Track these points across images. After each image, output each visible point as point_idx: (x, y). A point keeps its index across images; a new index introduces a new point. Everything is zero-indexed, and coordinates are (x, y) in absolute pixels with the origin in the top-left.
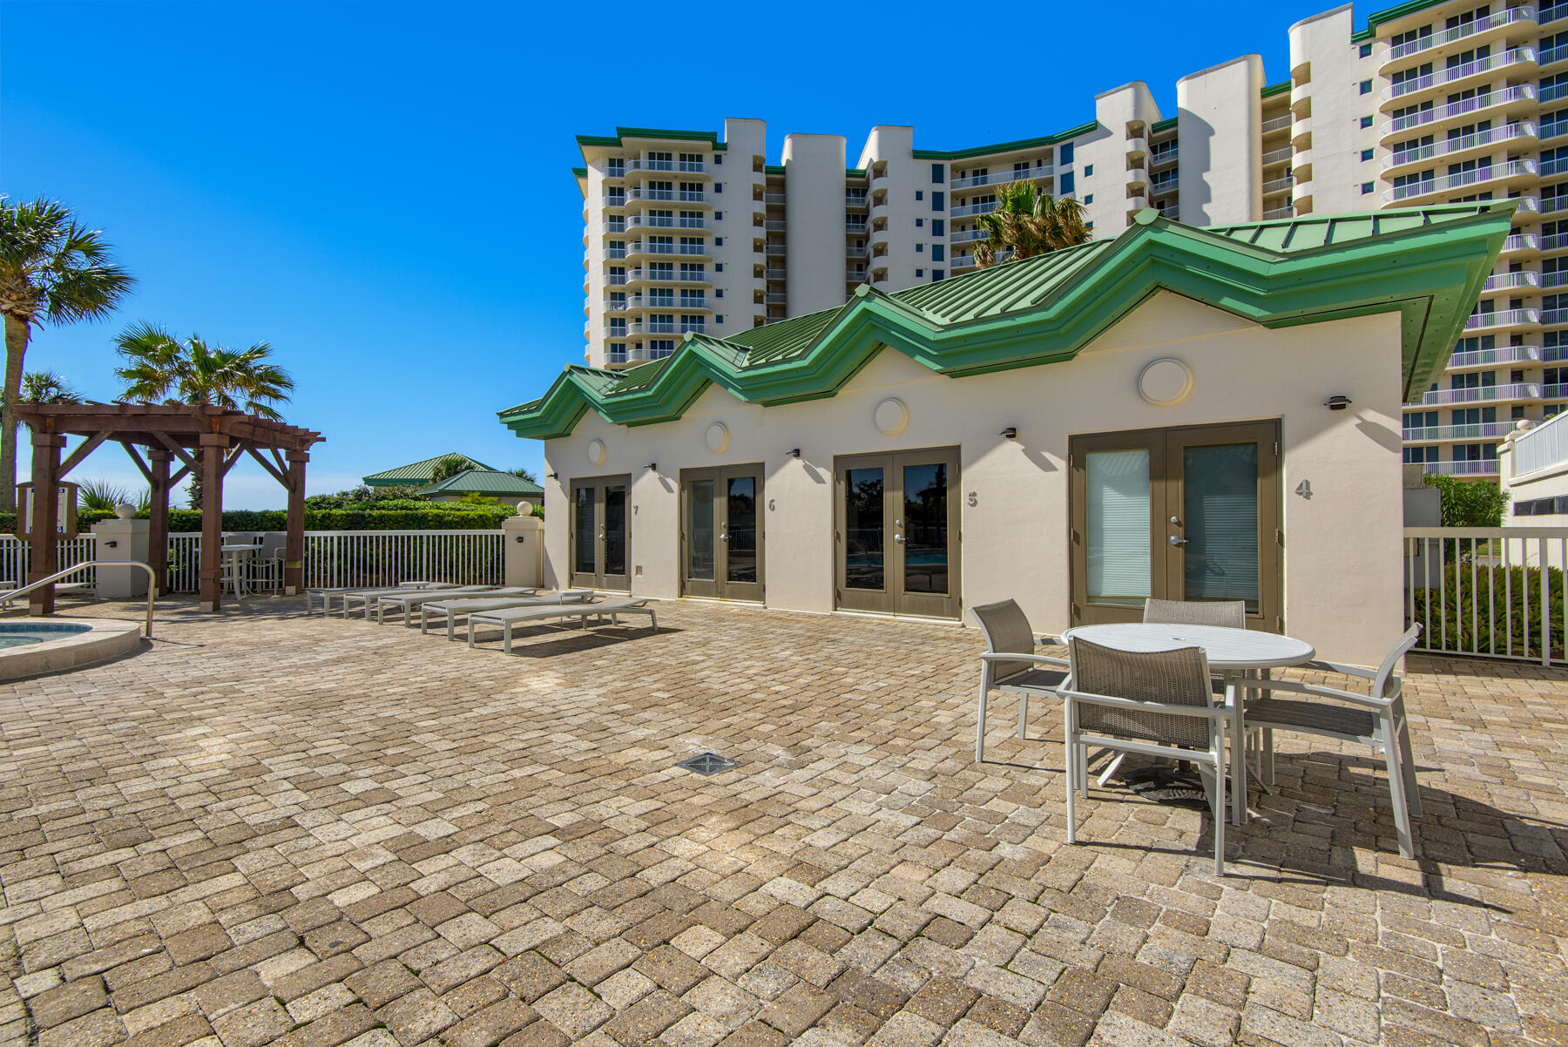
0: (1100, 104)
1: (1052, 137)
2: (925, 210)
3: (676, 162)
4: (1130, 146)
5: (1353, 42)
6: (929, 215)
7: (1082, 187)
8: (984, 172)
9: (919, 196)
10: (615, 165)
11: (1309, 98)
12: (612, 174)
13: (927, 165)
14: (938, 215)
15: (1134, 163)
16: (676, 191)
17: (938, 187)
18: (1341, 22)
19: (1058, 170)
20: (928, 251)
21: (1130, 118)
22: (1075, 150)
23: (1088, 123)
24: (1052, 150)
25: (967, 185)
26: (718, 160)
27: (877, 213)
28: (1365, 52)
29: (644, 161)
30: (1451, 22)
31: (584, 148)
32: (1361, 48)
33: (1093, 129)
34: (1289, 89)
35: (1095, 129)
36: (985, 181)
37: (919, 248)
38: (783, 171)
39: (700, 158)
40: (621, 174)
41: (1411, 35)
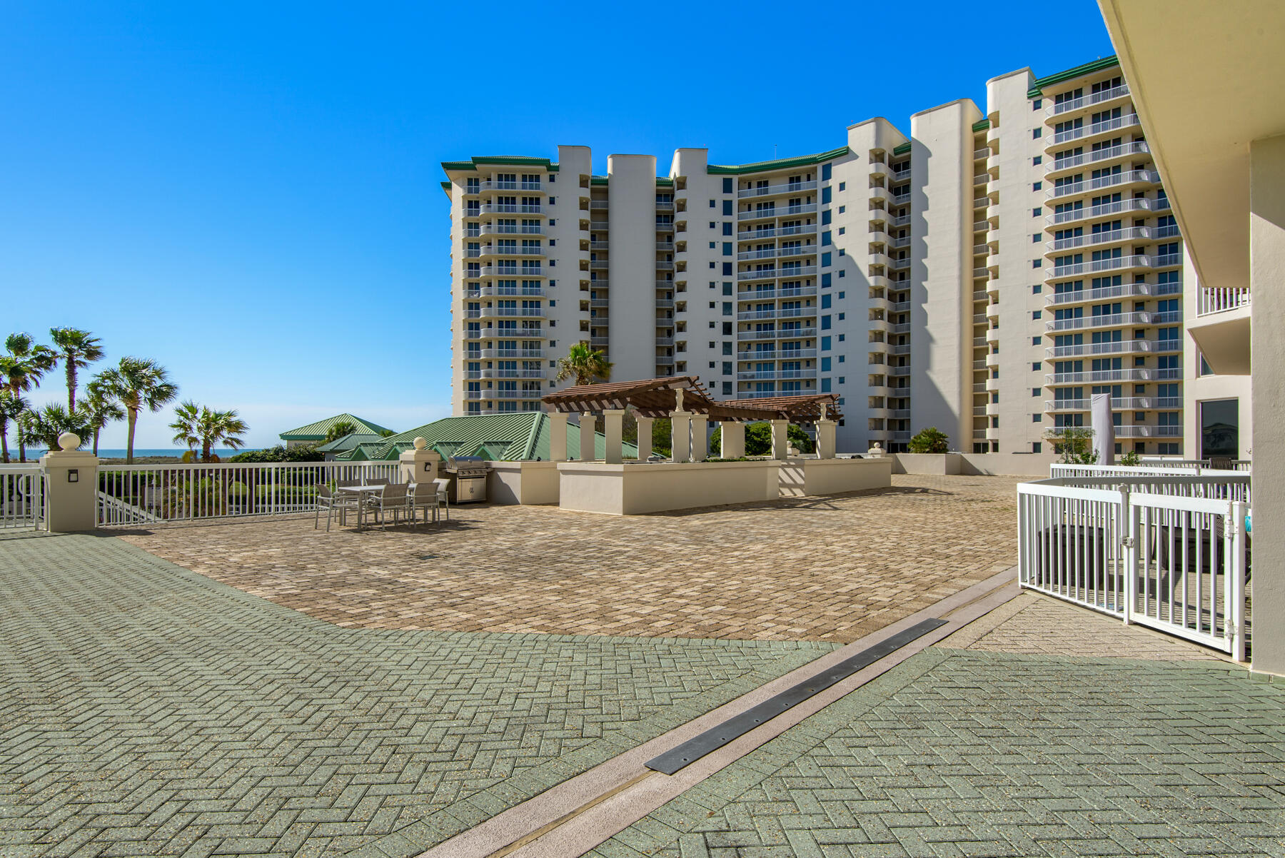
0: (851, 133)
1: (815, 158)
2: (717, 215)
3: (519, 182)
4: (872, 169)
5: (1029, 98)
6: (720, 219)
7: (837, 199)
8: (766, 183)
9: (712, 204)
10: (472, 183)
11: (998, 139)
12: (470, 191)
13: (719, 179)
14: (728, 219)
15: (877, 181)
16: (519, 205)
17: (728, 197)
18: (1020, 82)
19: (820, 185)
20: (719, 247)
21: (872, 147)
22: (833, 168)
23: (841, 148)
24: (816, 168)
25: (753, 194)
26: (552, 179)
27: (679, 217)
28: (1037, 106)
29: (495, 182)
30: (1096, 88)
31: (448, 171)
32: (1035, 102)
33: (846, 154)
34: (988, 127)
35: (846, 153)
36: (766, 192)
37: (712, 245)
38: (606, 182)
39: (538, 178)
40: (477, 191)
41: (1068, 96)
